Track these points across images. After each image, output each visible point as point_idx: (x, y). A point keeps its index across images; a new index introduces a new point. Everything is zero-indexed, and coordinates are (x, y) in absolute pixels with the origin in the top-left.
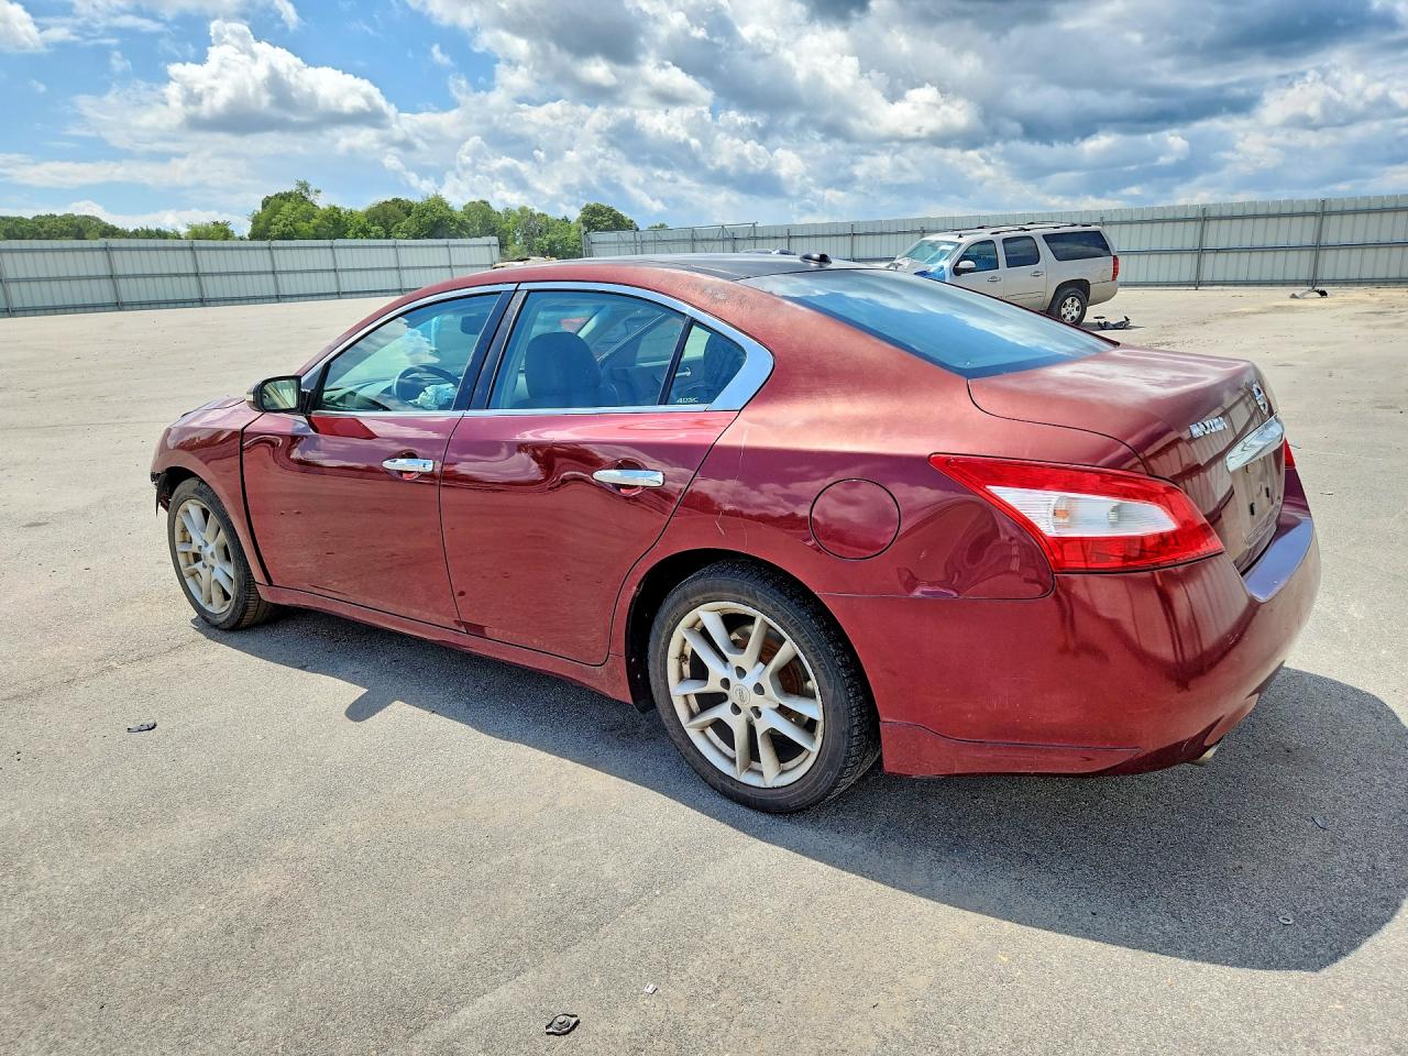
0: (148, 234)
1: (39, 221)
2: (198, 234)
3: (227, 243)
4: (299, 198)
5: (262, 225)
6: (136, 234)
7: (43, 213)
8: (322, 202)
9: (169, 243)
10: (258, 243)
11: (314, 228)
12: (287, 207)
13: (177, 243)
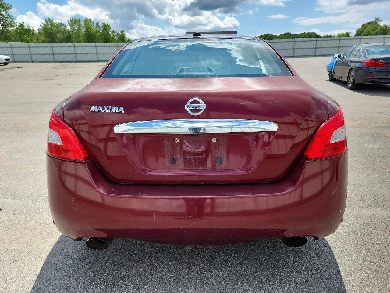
0: (327, 37)
1: (301, 34)
2: (340, 36)
3: (348, 38)
4: (375, 23)
5: (359, 32)
6: (324, 37)
7: (303, 32)
8: (382, 24)
9: (331, 38)
10: (357, 37)
11: (376, 33)
12: (370, 26)
13: (334, 38)
